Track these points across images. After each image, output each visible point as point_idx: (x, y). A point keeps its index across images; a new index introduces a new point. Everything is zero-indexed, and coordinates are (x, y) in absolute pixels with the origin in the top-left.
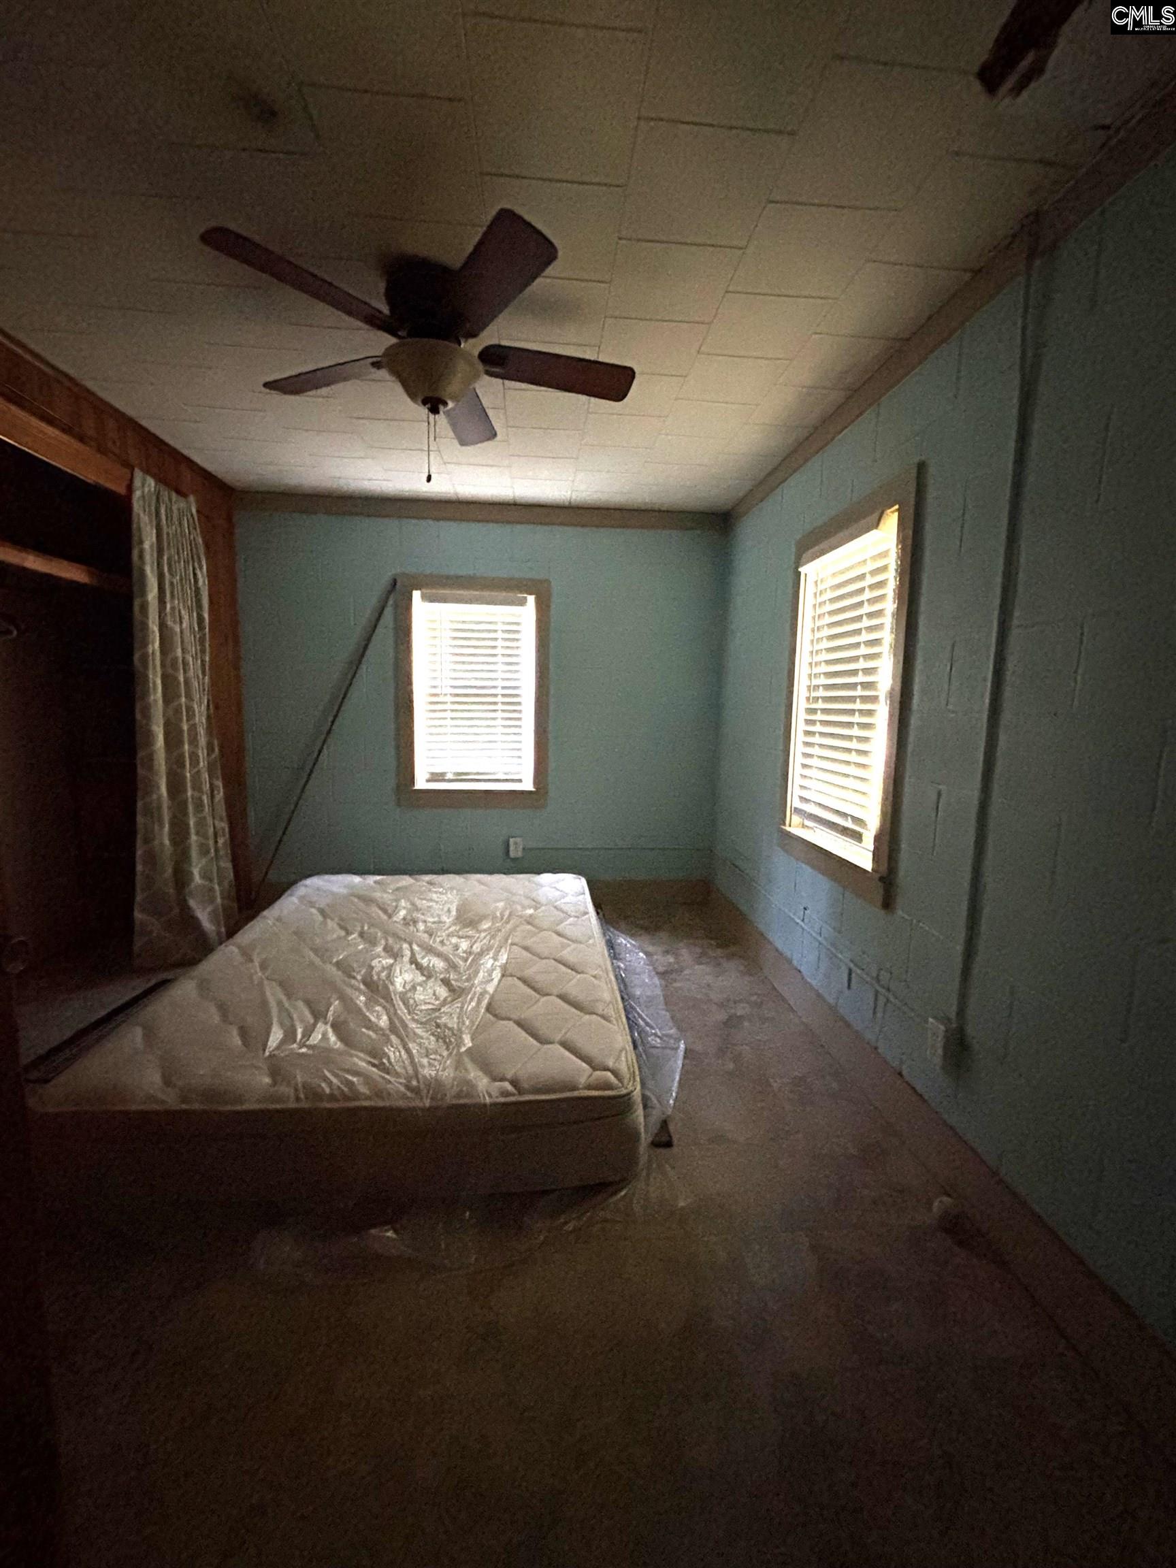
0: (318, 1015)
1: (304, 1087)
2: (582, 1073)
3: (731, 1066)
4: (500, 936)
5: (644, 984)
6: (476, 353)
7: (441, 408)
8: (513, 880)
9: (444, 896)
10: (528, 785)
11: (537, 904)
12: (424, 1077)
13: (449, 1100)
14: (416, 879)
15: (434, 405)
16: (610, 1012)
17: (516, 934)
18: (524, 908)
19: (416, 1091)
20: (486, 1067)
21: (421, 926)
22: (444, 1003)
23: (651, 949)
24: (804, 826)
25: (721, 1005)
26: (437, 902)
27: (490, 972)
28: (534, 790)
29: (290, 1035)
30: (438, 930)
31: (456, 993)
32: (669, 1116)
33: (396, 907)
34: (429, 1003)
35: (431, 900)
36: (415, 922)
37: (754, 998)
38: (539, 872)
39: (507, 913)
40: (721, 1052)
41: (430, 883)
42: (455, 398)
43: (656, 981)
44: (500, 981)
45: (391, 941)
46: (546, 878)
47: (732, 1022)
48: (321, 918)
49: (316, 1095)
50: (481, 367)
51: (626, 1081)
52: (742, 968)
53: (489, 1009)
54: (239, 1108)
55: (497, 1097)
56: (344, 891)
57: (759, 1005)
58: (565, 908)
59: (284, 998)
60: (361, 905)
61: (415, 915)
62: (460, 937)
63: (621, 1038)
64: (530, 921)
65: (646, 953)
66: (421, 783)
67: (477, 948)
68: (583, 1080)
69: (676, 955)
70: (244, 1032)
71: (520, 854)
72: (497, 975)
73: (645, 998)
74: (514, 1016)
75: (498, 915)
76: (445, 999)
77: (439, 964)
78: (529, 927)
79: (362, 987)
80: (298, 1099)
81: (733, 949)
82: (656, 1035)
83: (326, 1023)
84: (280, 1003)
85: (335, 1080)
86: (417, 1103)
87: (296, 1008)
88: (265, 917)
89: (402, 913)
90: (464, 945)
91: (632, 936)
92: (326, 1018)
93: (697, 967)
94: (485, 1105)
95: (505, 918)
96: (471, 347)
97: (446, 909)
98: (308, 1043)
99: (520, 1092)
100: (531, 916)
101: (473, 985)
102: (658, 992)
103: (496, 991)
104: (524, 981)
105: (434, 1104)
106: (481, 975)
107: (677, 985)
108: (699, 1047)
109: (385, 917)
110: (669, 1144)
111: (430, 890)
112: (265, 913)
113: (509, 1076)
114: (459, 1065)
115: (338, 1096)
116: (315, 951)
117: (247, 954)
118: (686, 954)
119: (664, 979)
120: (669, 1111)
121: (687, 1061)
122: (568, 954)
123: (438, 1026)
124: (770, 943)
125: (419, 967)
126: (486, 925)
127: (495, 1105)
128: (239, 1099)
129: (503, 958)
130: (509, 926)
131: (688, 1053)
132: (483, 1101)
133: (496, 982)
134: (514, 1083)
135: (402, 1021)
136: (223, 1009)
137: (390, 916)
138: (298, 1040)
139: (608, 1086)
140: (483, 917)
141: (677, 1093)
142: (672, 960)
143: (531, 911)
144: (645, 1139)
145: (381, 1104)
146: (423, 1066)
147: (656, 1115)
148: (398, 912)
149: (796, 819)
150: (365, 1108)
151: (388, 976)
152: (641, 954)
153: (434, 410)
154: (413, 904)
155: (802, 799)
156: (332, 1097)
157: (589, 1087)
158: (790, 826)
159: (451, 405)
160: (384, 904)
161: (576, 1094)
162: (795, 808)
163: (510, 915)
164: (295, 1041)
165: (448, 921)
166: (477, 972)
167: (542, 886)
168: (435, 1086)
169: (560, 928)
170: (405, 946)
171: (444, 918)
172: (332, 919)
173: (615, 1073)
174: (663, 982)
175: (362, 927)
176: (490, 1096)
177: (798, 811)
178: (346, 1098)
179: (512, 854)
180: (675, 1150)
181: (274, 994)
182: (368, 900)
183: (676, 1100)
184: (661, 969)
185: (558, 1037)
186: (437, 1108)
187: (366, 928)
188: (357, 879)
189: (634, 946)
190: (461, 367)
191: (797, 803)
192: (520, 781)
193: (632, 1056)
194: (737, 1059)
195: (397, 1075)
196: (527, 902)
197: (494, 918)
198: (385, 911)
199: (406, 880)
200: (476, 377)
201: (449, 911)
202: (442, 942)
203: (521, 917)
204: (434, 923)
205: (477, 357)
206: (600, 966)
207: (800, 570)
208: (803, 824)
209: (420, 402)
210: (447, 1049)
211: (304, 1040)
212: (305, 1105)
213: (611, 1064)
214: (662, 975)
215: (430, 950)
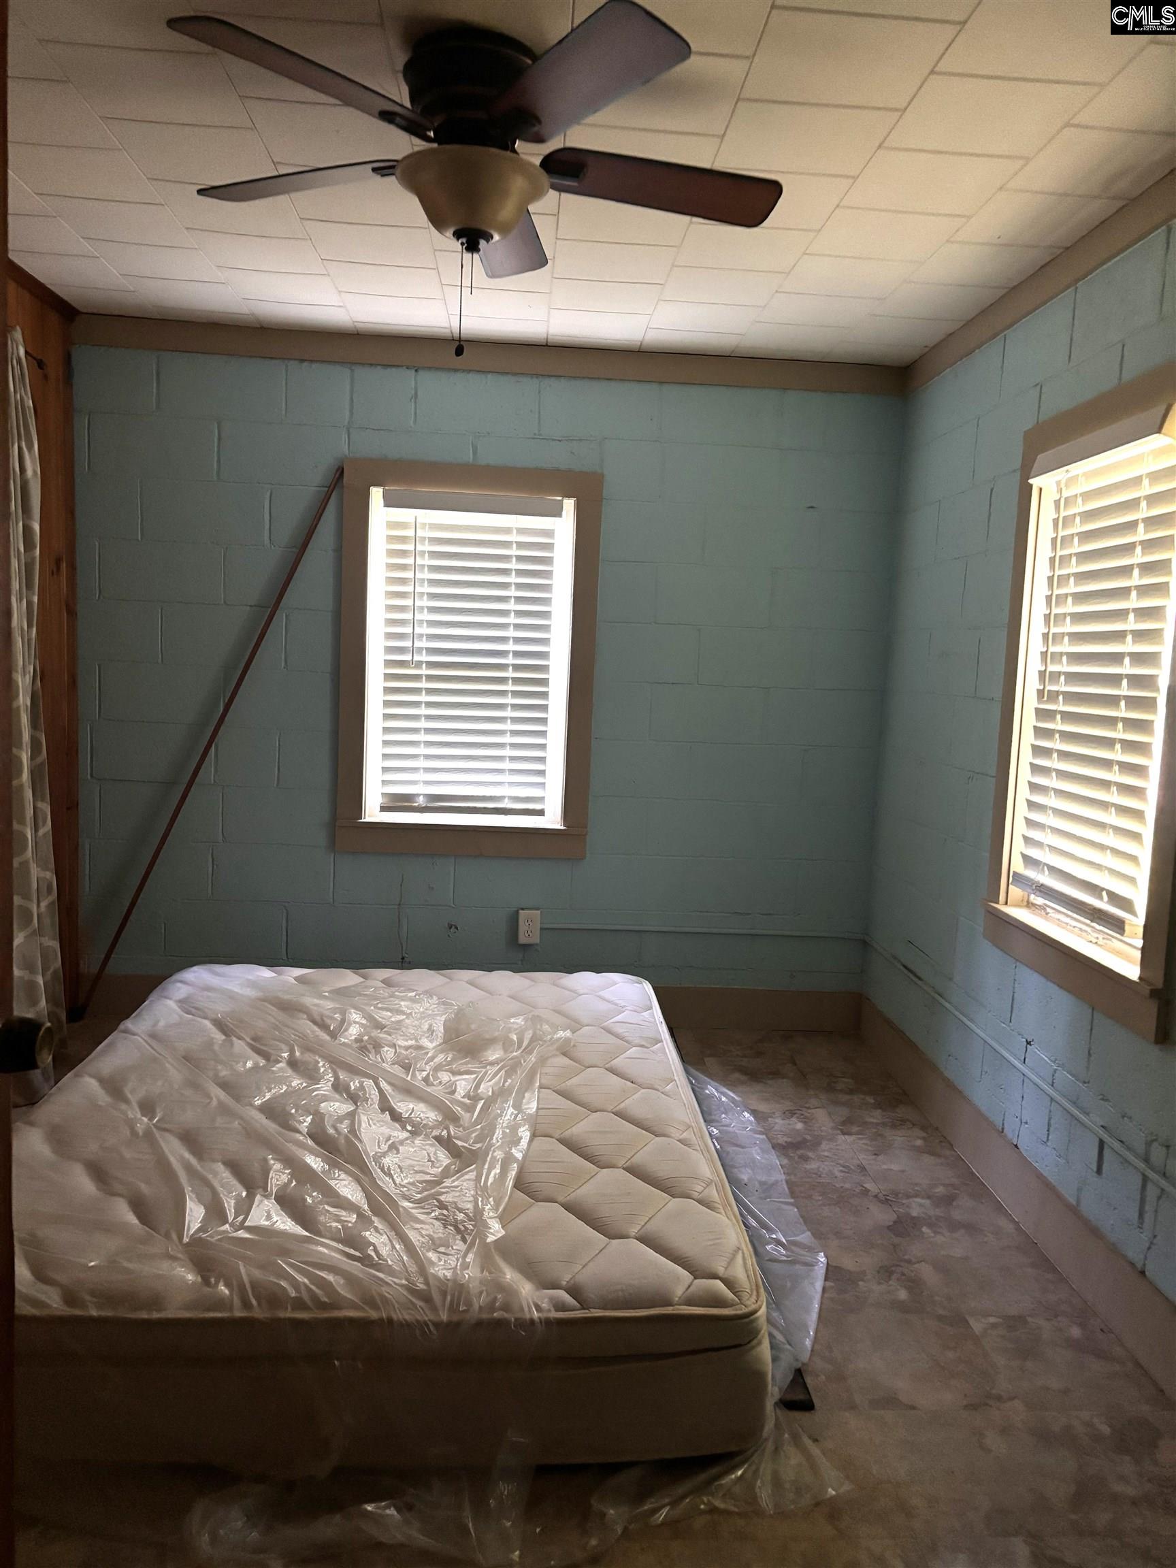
0: (253, 1183)
1: (253, 1287)
2: (679, 1282)
3: (903, 1295)
4: (520, 1075)
5: (752, 1164)
6: (537, 161)
7: (482, 243)
8: (527, 982)
9: (417, 1006)
10: (552, 819)
11: (575, 1024)
12: (436, 1277)
13: (475, 1314)
14: (365, 977)
15: (472, 239)
16: (713, 1194)
17: (545, 1070)
18: (556, 1028)
19: (426, 1298)
20: (529, 1269)
21: (388, 1053)
22: (446, 1173)
23: (763, 1107)
24: (1029, 905)
25: (885, 1201)
26: (409, 1015)
27: (514, 1128)
28: (562, 828)
29: (216, 1212)
30: (417, 1059)
31: (463, 1158)
32: (804, 1364)
33: (343, 1021)
34: (421, 1172)
35: (399, 1012)
36: (377, 1046)
37: (940, 1190)
38: (571, 969)
39: (528, 1035)
40: (886, 1272)
41: (387, 983)
42: (505, 230)
43: (774, 1159)
44: (531, 1141)
45: (342, 1076)
46: (585, 980)
47: (904, 1227)
48: (219, 1037)
49: (274, 1298)
50: (545, 179)
51: (745, 1296)
52: (919, 1142)
53: (519, 1184)
54: (156, 1315)
55: (549, 1311)
56: (250, 993)
57: (948, 1200)
58: (620, 1030)
59: (193, 1161)
60: (281, 1016)
61: (375, 1033)
62: (454, 1073)
63: (734, 1235)
64: (566, 1050)
65: (754, 1112)
66: (372, 813)
67: (486, 1089)
68: (679, 1292)
69: (806, 1120)
70: (139, 1206)
71: (535, 939)
72: (525, 1133)
73: (757, 1184)
74: (561, 1199)
75: (515, 1038)
76: (447, 1167)
77: (424, 1113)
78: (566, 1061)
79: (310, 1142)
80: (246, 1305)
81: (902, 1111)
82: (778, 1242)
83: (267, 1197)
84: (189, 1168)
85: (300, 1278)
86: (428, 1316)
87: (215, 1174)
88: (126, 1031)
89: (354, 1031)
90: (463, 1085)
91: (731, 1085)
92: (265, 1189)
93: (841, 1138)
94: (532, 1321)
95: (525, 1043)
96: (531, 153)
97: (426, 1027)
98: (247, 1224)
99: (584, 1305)
100: (567, 1040)
101: (490, 1145)
102: (779, 1176)
103: (524, 1157)
104: (566, 1143)
105: (455, 1318)
106: (498, 1134)
107: (812, 1166)
108: (848, 1263)
109: (325, 1037)
110: (806, 1406)
111: (392, 996)
112: (128, 1024)
113: (565, 1279)
114: (486, 1260)
115: (309, 1303)
116: (224, 1085)
117: (114, 1087)
118: (823, 1119)
119: (786, 1156)
120: (805, 1357)
121: (829, 1284)
122: (635, 1102)
123: (442, 1206)
124: (968, 1101)
125: (396, 1117)
126: (494, 1054)
127: (548, 1322)
128: (156, 1301)
129: (531, 1106)
130: (533, 1058)
131: (832, 1272)
132: (528, 1316)
133: (524, 1143)
134: (574, 1291)
135: (387, 1196)
136: (98, 1173)
137: (334, 1035)
138: (230, 1220)
139: (719, 1302)
140: (492, 1042)
141: (816, 1332)
142: (800, 1126)
143: (568, 1034)
144: (773, 1392)
145: (374, 1315)
146: (432, 1263)
147: (786, 1361)
148: (346, 1030)
149: (1016, 892)
150: (351, 1321)
151: (353, 1131)
152: (746, 1114)
153: (472, 247)
154: (369, 1017)
155: (1027, 860)
156: (299, 1304)
157: (689, 1302)
158: (1006, 903)
159: (496, 237)
160: (322, 1016)
161: (669, 1310)
162: (1015, 873)
163: (532, 1040)
164: (225, 1221)
165: (430, 1045)
166: (491, 1129)
167: (578, 994)
168: (456, 1291)
169: (618, 1062)
170: (369, 1083)
171: (425, 1042)
172: (240, 1038)
173: (728, 1283)
174: (785, 1161)
175: (292, 1052)
176: (538, 1308)
177: (1018, 879)
178: (323, 1306)
179: (523, 939)
180: (817, 1417)
181: (175, 1151)
182: (289, 1008)
183: (816, 1340)
184: (782, 1140)
185: (634, 1230)
186: (458, 1324)
187: (298, 1054)
188: (265, 973)
189: (733, 1101)
190: (518, 184)
191: (1018, 866)
192: (541, 813)
193: (751, 1260)
194: (914, 1284)
195: (390, 1271)
196: (559, 1020)
197: (507, 1045)
198: (324, 1026)
199: (348, 978)
200: (536, 194)
201: (431, 1030)
202: (426, 1080)
203: (552, 1042)
204: (407, 1048)
205: (539, 167)
206: (689, 1127)
207: (1031, 481)
208: (1028, 902)
209: (449, 233)
210: (464, 1240)
211: (241, 1218)
212: (258, 1313)
213: (721, 1271)
214: (782, 1149)
215: (409, 1091)
